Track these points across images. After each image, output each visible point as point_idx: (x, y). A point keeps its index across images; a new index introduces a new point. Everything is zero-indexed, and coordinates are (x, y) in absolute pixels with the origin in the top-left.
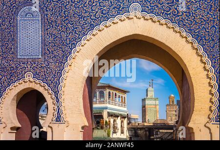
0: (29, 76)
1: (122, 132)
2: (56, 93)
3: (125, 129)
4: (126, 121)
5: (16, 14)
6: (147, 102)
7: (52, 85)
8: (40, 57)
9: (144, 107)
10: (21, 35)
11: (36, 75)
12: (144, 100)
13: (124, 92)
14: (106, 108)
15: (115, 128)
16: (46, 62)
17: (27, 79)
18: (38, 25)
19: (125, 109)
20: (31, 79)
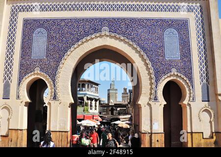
0: (37, 70)
1: (96, 109)
2: (54, 81)
3: (97, 107)
4: (98, 102)
5: (33, 32)
6: (111, 91)
7: (51, 76)
8: (45, 58)
9: (109, 94)
10: (35, 45)
11: (42, 69)
12: (109, 90)
13: (97, 85)
14: (86, 94)
15: (91, 106)
16: (48, 62)
17: (36, 72)
18: (45, 39)
19: (98, 95)
20: (39, 72)
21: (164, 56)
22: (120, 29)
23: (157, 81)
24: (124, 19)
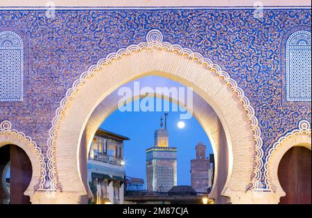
0: (6, 127)
7: (38, 139)
8: (22, 100)
11: (16, 125)
17: (3, 131)
18: (20, 56)
20: (9, 131)
21: (283, 95)
22: (187, 35)
23: (266, 147)
24: (197, 11)
